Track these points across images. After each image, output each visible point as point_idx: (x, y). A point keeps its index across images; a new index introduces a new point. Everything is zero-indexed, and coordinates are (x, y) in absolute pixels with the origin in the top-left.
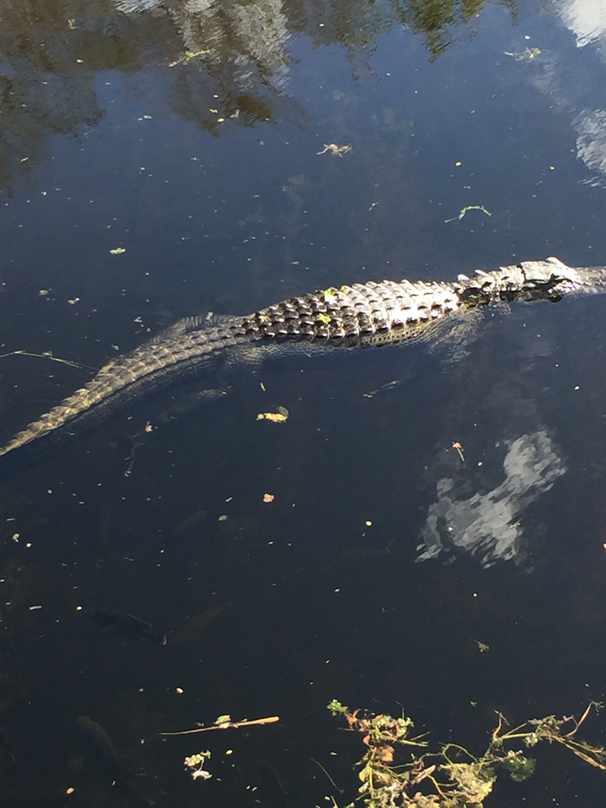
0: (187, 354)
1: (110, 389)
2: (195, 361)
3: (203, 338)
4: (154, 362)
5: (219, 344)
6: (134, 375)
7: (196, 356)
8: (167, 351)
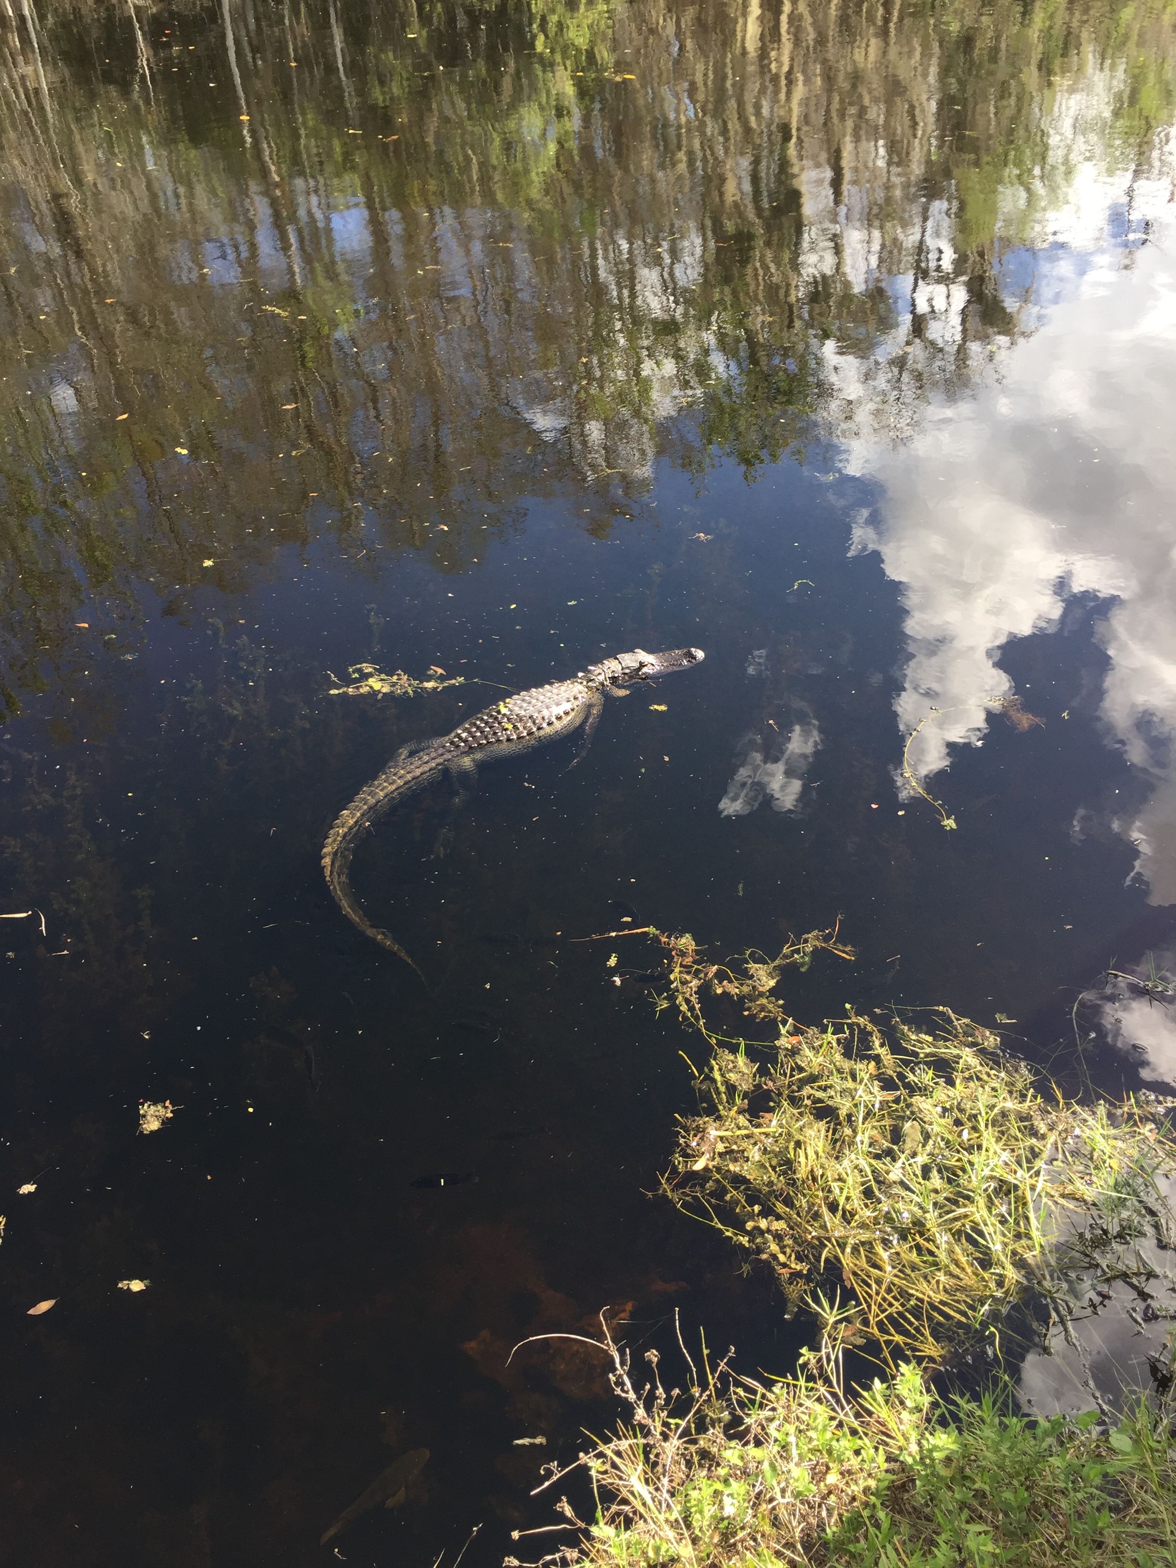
0: (418, 772)
1: (365, 807)
2: (424, 776)
3: (426, 758)
4: (394, 782)
5: (440, 760)
6: (382, 794)
7: (425, 773)
8: (402, 772)
